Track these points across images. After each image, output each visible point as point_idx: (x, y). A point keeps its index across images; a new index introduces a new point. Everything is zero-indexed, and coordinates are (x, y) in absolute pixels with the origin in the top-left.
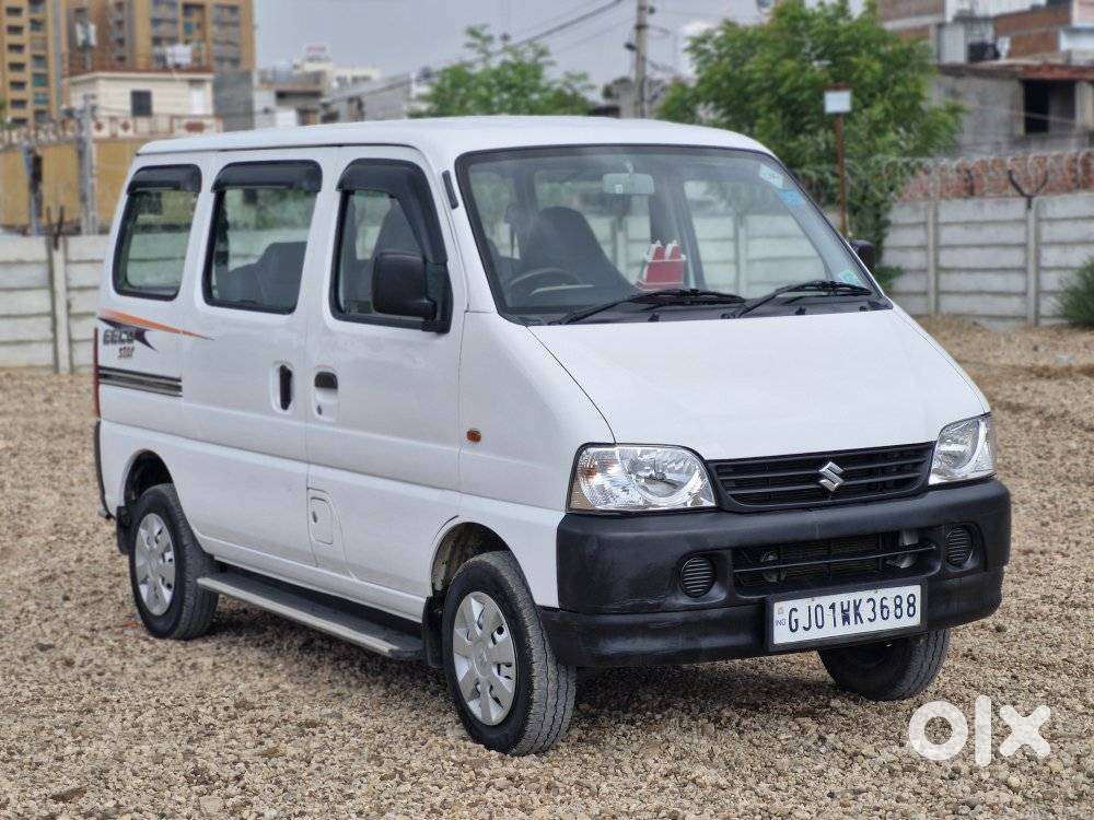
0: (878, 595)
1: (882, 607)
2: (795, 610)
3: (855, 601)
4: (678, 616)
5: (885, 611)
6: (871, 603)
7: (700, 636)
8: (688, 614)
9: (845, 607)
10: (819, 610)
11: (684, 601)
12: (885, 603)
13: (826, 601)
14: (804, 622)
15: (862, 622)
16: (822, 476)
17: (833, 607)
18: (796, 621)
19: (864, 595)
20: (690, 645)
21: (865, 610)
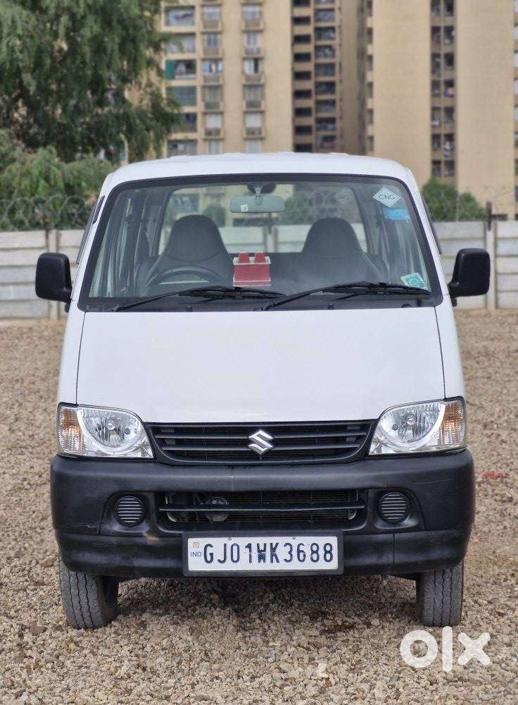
0: (295, 541)
1: (299, 551)
2: (211, 546)
3: (271, 544)
4: (114, 540)
5: (301, 554)
6: (288, 547)
7: (133, 556)
8: (122, 539)
9: (262, 548)
10: (235, 548)
11: (117, 528)
12: (301, 548)
13: (242, 541)
14: (219, 555)
15: (278, 561)
16: (251, 442)
17: (249, 546)
18: (211, 554)
19: (281, 540)
20: (125, 563)
21: (282, 552)
